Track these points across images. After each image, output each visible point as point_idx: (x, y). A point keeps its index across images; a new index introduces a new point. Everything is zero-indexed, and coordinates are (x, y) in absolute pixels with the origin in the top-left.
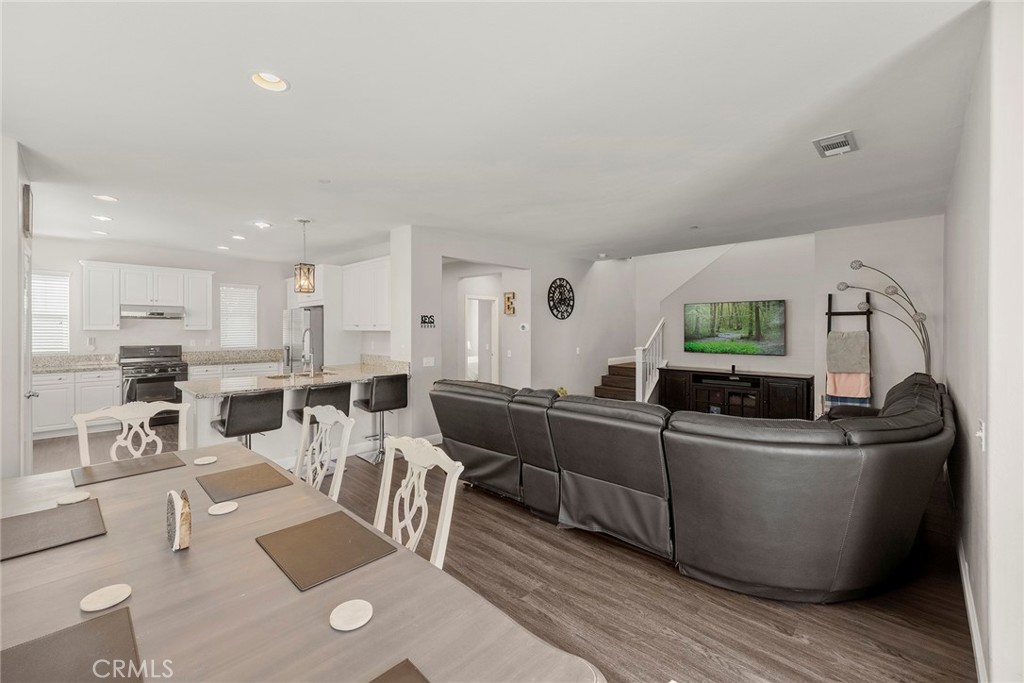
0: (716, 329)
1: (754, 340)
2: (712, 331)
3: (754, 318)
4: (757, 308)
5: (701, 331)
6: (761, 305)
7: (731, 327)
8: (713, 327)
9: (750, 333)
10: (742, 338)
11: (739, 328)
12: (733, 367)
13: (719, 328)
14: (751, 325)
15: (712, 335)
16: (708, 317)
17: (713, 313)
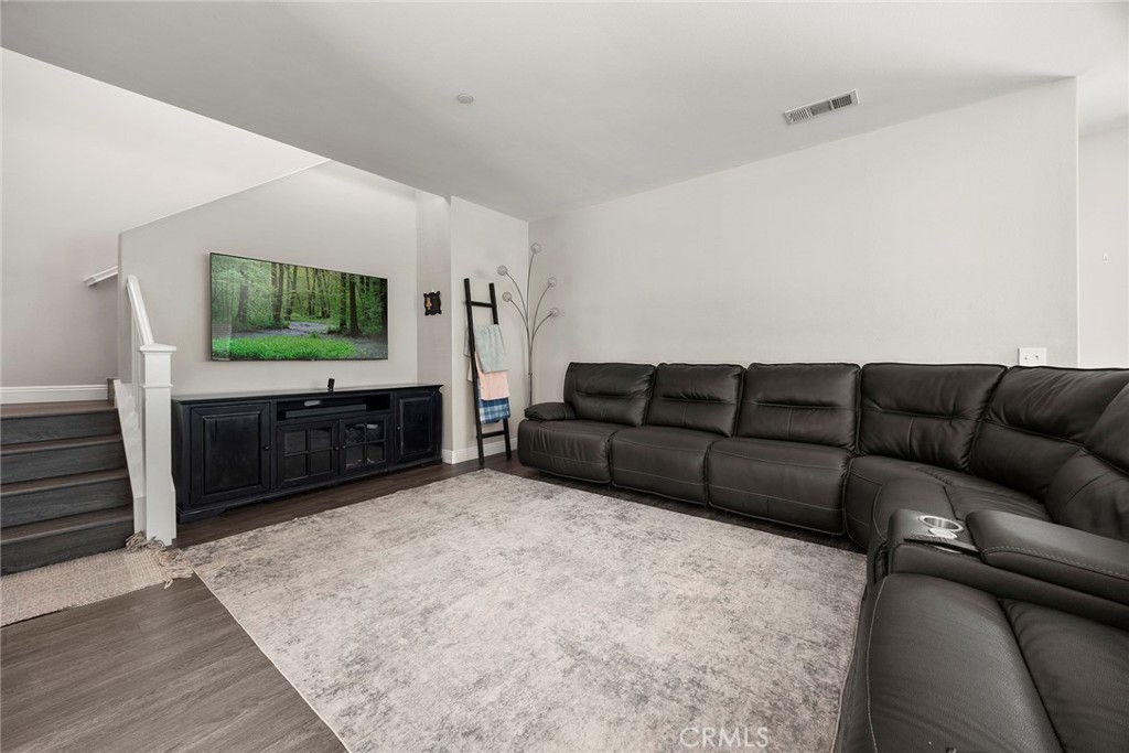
0: (283, 314)
1: (348, 336)
2: (277, 317)
3: (348, 301)
4: (353, 285)
5: (252, 316)
6: (358, 281)
7: (311, 312)
8: (277, 308)
9: (343, 324)
10: (330, 332)
11: (325, 315)
12: (331, 382)
13: (289, 312)
14: (343, 310)
15: (277, 325)
16: (268, 288)
17: (278, 281)
